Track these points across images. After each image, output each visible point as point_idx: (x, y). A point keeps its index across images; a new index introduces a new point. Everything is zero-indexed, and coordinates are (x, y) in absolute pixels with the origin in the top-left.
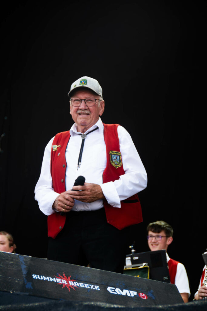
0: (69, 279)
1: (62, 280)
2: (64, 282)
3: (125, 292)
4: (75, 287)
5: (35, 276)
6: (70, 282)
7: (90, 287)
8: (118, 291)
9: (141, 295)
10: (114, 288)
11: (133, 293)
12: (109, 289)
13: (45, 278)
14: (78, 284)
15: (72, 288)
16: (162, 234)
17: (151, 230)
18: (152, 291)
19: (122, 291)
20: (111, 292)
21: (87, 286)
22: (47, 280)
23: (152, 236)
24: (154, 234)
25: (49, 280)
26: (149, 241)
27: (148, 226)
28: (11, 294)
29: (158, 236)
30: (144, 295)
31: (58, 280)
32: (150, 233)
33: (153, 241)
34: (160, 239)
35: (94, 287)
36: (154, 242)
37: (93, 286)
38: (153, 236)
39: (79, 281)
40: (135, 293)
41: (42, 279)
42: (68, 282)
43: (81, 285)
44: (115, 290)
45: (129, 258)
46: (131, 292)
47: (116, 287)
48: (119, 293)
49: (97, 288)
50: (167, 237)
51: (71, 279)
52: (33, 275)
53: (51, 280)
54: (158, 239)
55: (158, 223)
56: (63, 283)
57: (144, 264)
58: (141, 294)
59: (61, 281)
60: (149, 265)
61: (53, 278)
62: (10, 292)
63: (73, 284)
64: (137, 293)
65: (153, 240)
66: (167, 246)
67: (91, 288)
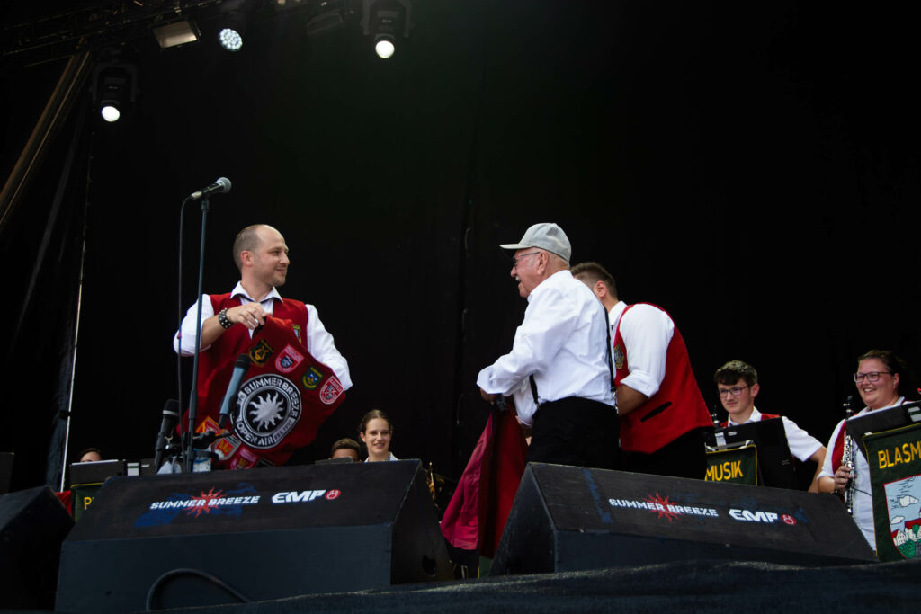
0: (666, 501)
1: (657, 505)
2: (660, 507)
3: (758, 516)
4: (678, 515)
5: (613, 502)
6: (668, 506)
7: (702, 512)
8: (747, 515)
9: (785, 518)
10: (739, 511)
11: (772, 517)
12: (732, 512)
13: (629, 504)
14: (682, 509)
15: (672, 515)
16: (741, 383)
17: (721, 383)
18: (801, 510)
19: (754, 514)
20: (737, 518)
21: (696, 511)
22: (632, 507)
23: (724, 391)
24: (727, 387)
25: (635, 506)
26: (723, 400)
27: (716, 375)
28: (582, 534)
29: (735, 389)
30: (790, 518)
31: (650, 506)
32: (721, 386)
33: (728, 398)
34: (739, 392)
35: (708, 512)
36: (731, 400)
37: (705, 510)
38: (727, 391)
39: (683, 504)
40: (775, 516)
41: (624, 505)
42: (666, 508)
43: (687, 510)
44: (741, 513)
45: (722, 434)
46: (768, 514)
47: (742, 509)
48: (749, 519)
49: (713, 512)
50: (750, 385)
51: (670, 503)
52: (610, 500)
53: (640, 505)
54: (735, 394)
55: (729, 365)
56: (658, 508)
57: (747, 442)
58: (784, 516)
59: (655, 507)
60: (755, 443)
61: (641, 503)
62: (579, 531)
63: (674, 510)
64: (779, 516)
65: (729, 396)
66: (753, 400)
67: (704, 513)
